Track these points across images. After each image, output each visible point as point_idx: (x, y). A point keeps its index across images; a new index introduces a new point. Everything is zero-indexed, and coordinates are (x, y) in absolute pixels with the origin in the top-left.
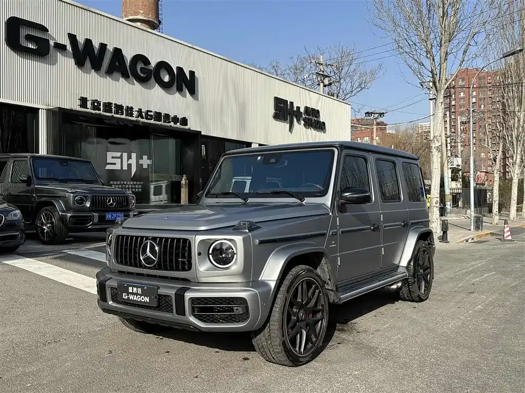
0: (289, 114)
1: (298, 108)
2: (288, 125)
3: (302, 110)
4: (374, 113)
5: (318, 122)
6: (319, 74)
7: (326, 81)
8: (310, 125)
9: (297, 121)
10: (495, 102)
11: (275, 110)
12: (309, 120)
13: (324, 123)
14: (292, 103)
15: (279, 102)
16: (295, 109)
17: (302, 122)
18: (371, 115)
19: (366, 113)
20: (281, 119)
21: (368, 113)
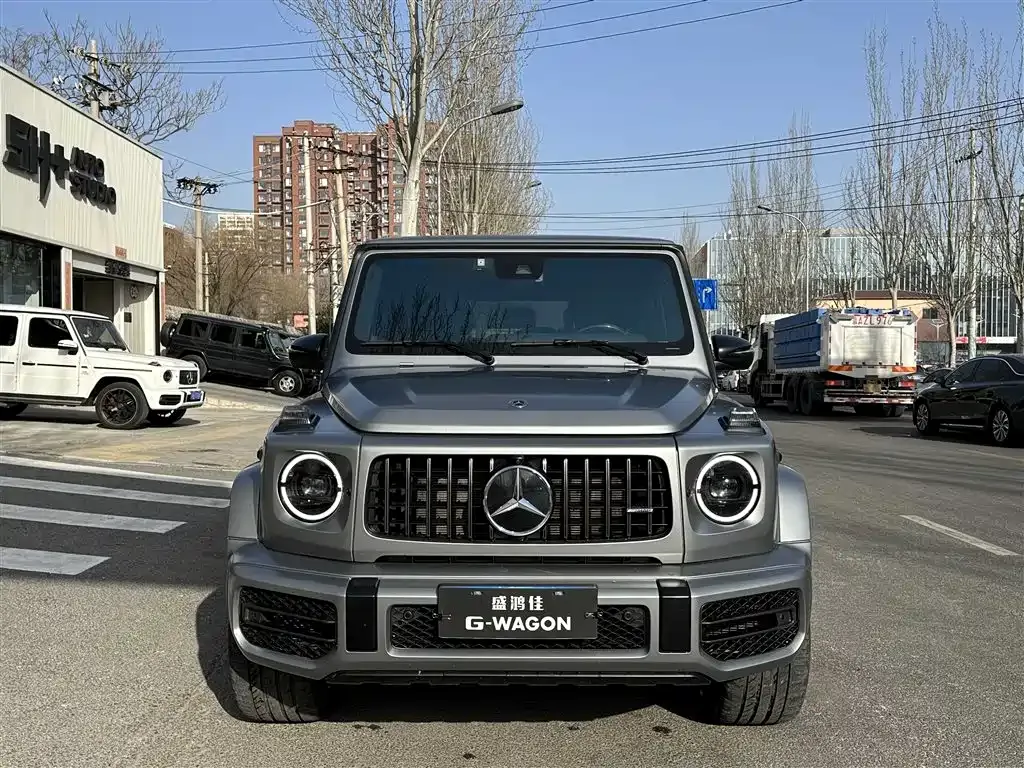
0: (41, 160)
1: (60, 149)
2: (37, 186)
3: (68, 155)
4: (197, 184)
5: (102, 188)
6: (90, 80)
7: (105, 100)
8: (85, 191)
9: (57, 179)
10: (359, 190)
11: (8, 146)
12: (81, 180)
13: (112, 191)
14: (46, 136)
15: (18, 129)
16: (52, 151)
17: (68, 184)
18: (191, 186)
19: (180, 181)
20: (22, 170)
21: (184, 180)
